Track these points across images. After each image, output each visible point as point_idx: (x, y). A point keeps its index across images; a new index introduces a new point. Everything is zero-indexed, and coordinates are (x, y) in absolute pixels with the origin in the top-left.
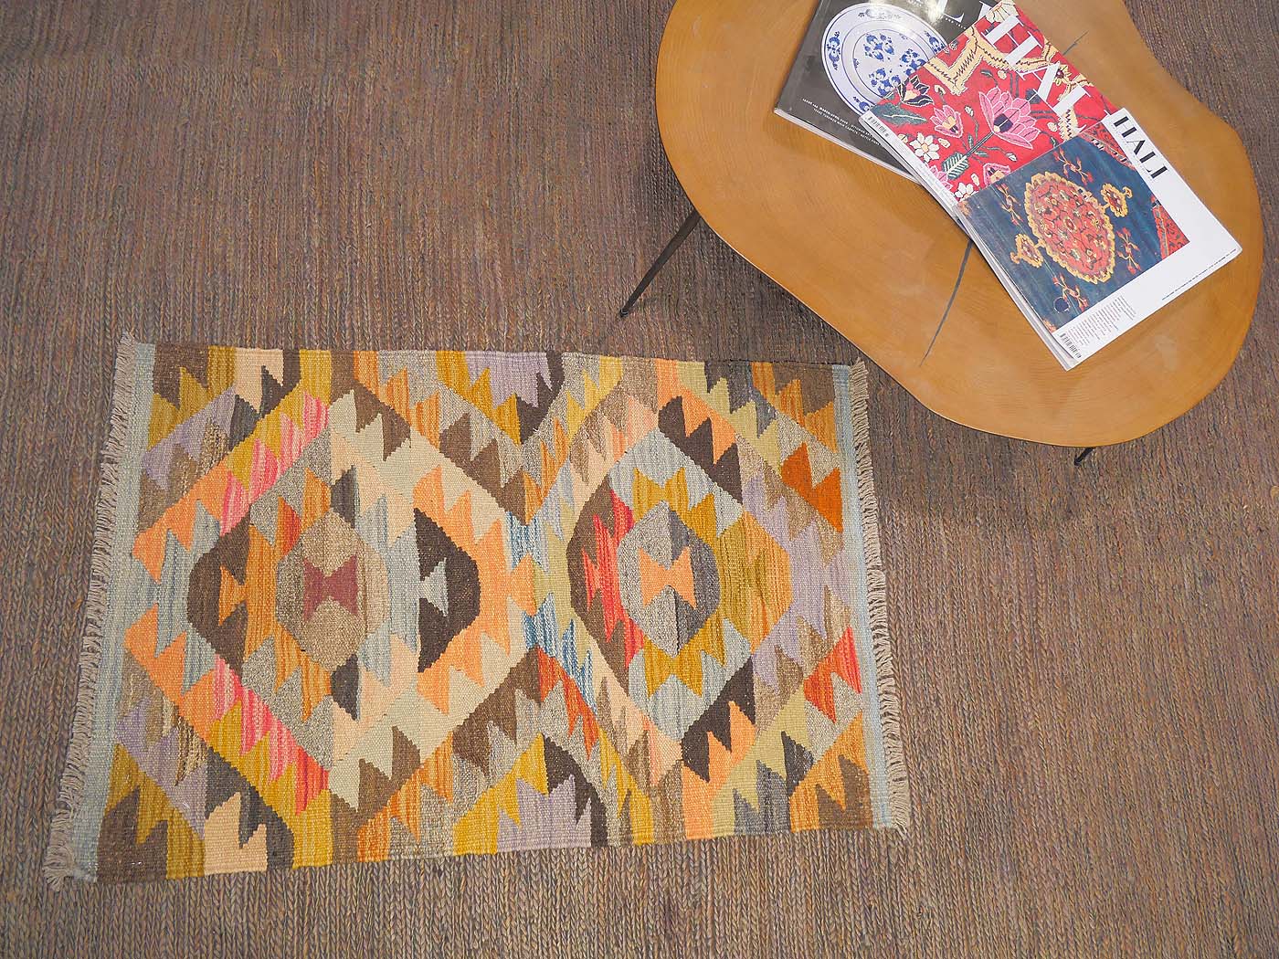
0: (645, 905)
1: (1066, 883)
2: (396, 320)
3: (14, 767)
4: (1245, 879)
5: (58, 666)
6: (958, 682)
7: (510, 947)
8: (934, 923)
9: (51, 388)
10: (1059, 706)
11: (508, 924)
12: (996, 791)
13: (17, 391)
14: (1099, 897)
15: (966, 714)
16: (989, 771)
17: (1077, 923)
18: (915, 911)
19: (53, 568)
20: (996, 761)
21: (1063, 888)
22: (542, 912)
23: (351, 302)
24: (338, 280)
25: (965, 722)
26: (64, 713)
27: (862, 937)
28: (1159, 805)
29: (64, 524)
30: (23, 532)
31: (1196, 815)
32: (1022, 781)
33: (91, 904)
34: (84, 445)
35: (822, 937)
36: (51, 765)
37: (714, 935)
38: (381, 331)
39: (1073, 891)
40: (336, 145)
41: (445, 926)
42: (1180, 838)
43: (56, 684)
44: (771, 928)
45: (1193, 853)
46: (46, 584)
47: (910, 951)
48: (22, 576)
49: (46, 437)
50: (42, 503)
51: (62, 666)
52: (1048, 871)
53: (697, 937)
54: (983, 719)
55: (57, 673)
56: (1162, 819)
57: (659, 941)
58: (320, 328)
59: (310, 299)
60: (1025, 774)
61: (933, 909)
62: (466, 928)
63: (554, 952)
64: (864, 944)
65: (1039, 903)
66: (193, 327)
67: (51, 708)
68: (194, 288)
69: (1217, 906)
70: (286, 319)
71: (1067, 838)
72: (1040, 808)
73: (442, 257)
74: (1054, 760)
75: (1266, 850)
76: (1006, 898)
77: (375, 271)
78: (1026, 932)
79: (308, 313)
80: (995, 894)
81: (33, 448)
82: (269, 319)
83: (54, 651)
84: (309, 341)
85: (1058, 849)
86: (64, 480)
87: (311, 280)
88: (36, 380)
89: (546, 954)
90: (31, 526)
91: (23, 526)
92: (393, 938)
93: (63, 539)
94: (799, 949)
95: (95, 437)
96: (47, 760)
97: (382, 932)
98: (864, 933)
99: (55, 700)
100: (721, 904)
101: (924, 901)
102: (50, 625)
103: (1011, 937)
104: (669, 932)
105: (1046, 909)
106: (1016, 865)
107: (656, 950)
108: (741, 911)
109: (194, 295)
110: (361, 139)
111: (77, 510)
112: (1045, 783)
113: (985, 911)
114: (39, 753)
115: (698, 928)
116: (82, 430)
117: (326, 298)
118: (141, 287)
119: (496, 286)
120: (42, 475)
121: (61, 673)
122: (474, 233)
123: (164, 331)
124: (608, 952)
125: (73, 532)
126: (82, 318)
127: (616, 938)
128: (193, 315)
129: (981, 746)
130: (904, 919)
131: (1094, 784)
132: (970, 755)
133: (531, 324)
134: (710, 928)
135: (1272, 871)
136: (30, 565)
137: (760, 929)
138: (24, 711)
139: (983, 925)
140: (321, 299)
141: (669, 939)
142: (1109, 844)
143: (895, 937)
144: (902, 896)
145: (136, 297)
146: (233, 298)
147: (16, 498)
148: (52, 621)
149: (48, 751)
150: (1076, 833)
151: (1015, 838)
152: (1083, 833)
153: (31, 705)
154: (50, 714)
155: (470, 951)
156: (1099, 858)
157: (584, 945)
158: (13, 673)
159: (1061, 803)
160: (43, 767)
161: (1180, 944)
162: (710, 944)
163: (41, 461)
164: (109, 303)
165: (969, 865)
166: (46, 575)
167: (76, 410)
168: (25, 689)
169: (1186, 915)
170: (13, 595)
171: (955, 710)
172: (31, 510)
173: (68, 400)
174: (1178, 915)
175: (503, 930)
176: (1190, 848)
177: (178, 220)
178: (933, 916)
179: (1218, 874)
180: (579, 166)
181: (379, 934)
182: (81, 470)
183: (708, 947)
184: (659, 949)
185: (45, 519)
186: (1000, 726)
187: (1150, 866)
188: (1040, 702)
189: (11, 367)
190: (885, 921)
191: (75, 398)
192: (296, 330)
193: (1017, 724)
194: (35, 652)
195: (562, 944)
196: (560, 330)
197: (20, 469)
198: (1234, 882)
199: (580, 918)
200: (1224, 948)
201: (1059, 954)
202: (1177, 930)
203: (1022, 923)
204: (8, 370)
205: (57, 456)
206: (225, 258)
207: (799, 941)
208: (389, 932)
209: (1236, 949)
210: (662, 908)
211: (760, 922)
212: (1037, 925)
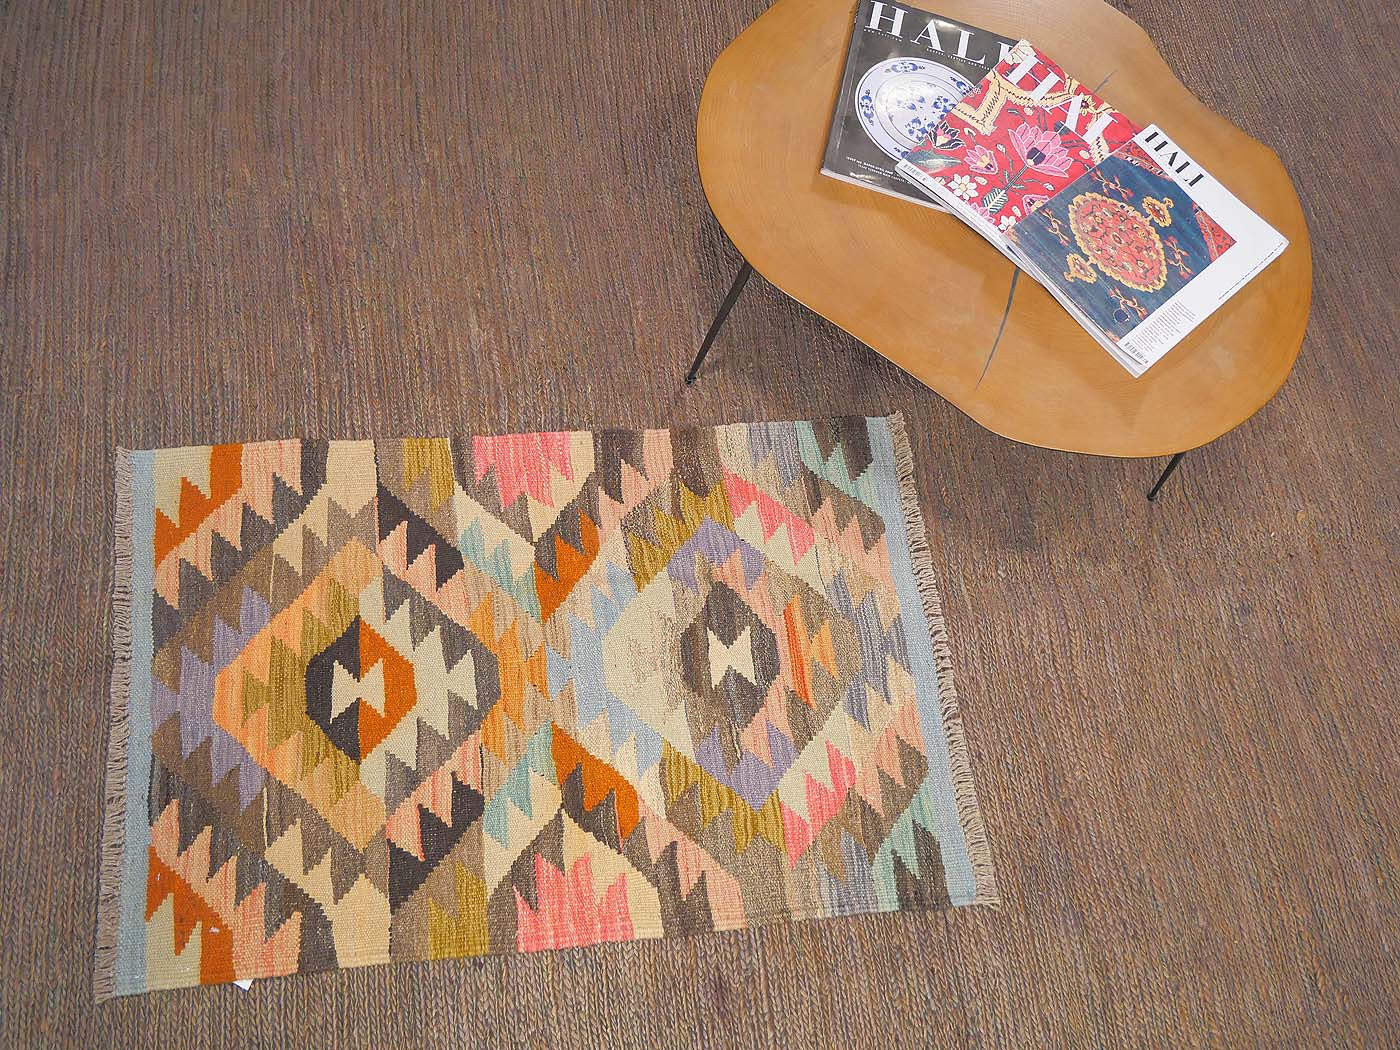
0: (695, 982)
3: (43, 894)
4: (1321, 913)
5: (79, 790)
6: (999, 736)
7: (558, 1037)
8: (1000, 983)
9: (55, 515)
10: (1105, 754)
11: (554, 1014)
13: (22, 522)
14: (1171, 944)
16: (1040, 824)
19: (66, 692)
20: (1046, 814)
21: (1133, 938)
22: (589, 998)
23: (350, 402)
24: (336, 382)
25: (1010, 776)
26: (88, 835)
28: (1224, 846)
29: (74, 648)
30: (34, 660)
31: (1264, 851)
32: (1076, 832)
34: (90, 568)
36: (80, 889)
37: (770, 1010)
38: (382, 428)
39: (1143, 940)
40: (321, 256)
41: (489, 1020)
42: (1249, 876)
43: (79, 808)
45: (1265, 890)
46: (60, 708)
48: (36, 703)
49: (52, 564)
50: (51, 629)
51: (83, 790)
52: (1114, 922)
53: (753, 1013)
54: (1028, 772)
55: (79, 797)
56: (1228, 859)
57: (713, 1019)
59: (309, 403)
60: (1078, 825)
62: (510, 1020)
64: (929, 1009)
67: (75, 831)
68: (193, 404)
69: (1295, 942)
70: (287, 426)
71: (1131, 886)
72: (1097, 858)
73: (439, 352)
74: (1107, 809)
75: (1341, 879)
76: (1073, 952)
77: (373, 371)
78: (1097, 986)
79: (309, 418)
81: (40, 575)
82: (269, 427)
83: (74, 776)
85: (1123, 898)
86: (72, 605)
87: (309, 384)
88: (39, 509)
90: (42, 652)
91: (33, 653)
92: (436, 1036)
93: (74, 663)
95: (101, 559)
96: (75, 883)
97: (424, 1031)
99: (78, 823)
100: (775, 977)
101: (987, 960)
102: (68, 749)
104: (722, 1008)
107: (710, 1028)
108: (798, 983)
109: (193, 411)
111: (86, 633)
112: (1100, 833)
114: (67, 877)
116: (87, 554)
117: (325, 400)
118: (140, 409)
119: (495, 376)
120: (49, 603)
122: (468, 326)
124: (660, 1034)
126: (83, 444)
127: (667, 1018)
128: (194, 430)
129: (1029, 800)
131: (1153, 830)
133: (532, 410)
134: (765, 1002)
135: (1349, 901)
136: (44, 692)
137: (821, 1000)
138: (50, 837)
140: (320, 402)
141: (723, 1017)
142: (1176, 889)
144: (965, 957)
145: (135, 419)
146: (233, 410)
147: (25, 628)
148: (70, 745)
150: (1139, 881)
151: (1076, 891)
152: (1147, 880)
153: (56, 831)
154: (75, 838)
156: (1167, 904)
157: (635, 1028)
158: (36, 800)
159: (1119, 852)
160: (71, 890)
163: (49, 587)
164: (109, 428)
166: (59, 701)
167: (82, 535)
168: (49, 816)
169: (1263, 955)
170: (29, 724)
172: (40, 638)
173: (72, 526)
174: (1256, 957)
175: (550, 1021)
176: (1261, 886)
177: (172, 340)
179: (1294, 909)
180: (566, 254)
181: (421, 1032)
182: (88, 593)
184: (714, 1027)
185: (55, 644)
187: (1221, 908)
188: (1086, 751)
189: (14, 498)
191: (78, 523)
193: (1064, 775)
194: (56, 778)
195: (612, 1030)
196: (562, 413)
197: (28, 597)
198: (1311, 916)
199: (629, 1001)
200: (1307, 985)
202: (1257, 973)
204: (11, 502)
205: (64, 581)
206: (221, 370)
208: (432, 1030)
209: (1319, 985)
210: (713, 985)
211: (820, 994)
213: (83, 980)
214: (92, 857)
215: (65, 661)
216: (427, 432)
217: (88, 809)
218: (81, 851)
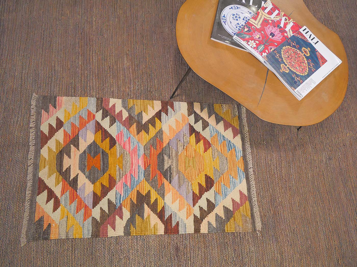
0: (170, 247)
1: (291, 244)
2: (102, 84)
4: (342, 243)
5: (5, 178)
6: (259, 187)
7: (132, 258)
8: (253, 255)
9: (5, 102)
10: (288, 195)
11: (131, 252)
12: (270, 218)
14: (301, 248)
15: (262, 196)
16: (268, 212)
17: (294, 255)
18: (248, 251)
19: (3, 151)
20: (270, 210)
21: (290, 245)
22: (141, 248)
23: (90, 79)
24: (86, 73)
25: (261, 198)
26: (7, 191)
27: (233, 258)
28: (317, 222)
29: (7, 139)
31: (328, 225)
32: (278, 215)
33: (12, 244)
34: (13, 117)
35: (222, 257)
36: (3, 205)
37: (190, 256)
39: (293, 246)
40: (86, 38)
41: (113, 252)
42: (323, 232)
43: (4, 183)
44: (207, 255)
45: (327, 235)
46: (2, 155)
47: (246, 262)
49: (3, 115)
51: (6, 178)
52: (286, 241)
53: (185, 257)
54: (266, 198)
55: (5, 180)
56: (318, 226)
57: (174, 257)
58: (81, 86)
59: (78, 78)
60: (278, 213)
61: (253, 251)
62: (119, 252)
63: (144, 260)
64: (234, 260)
65: (283, 249)
66: (46, 86)
67: (3, 189)
68: (46, 75)
69: (334, 250)
70: (72, 83)
71: (291, 232)
72: (283, 223)
73: (115, 67)
74: (287, 210)
75: (348, 234)
76: (274, 248)
77: (96, 71)
78: (280, 258)
79: (78, 82)
80: (271, 247)
82: (67, 83)
83: (4, 174)
84: (78, 89)
85: (289, 234)
86: (7, 127)
87: (79, 73)
89: (142, 260)
92: (98, 255)
93: (6, 143)
94: (216, 261)
95: (17, 115)
97: (95, 253)
98: (234, 257)
99: (4, 187)
100: (192, 247)
101: (251, 248)
102: (3, 166)
103: (275, 259)
104: (177, 255)
105: (285, 251)
106: (277, 239)
107: (173, 260)
108: (198, 249)
110: (92, 36)
111: (11, 135)
112: (284, 216)
113: (268, 251)
115: (186, 254)
116: (13, 113)
117: (83, 78)
118: (31, 75)
119: (130, 75)
121: (6, 180)
122: (124, 61)
123: (37, 87)
124: (160, 260)
125: (9, 141)
126: (15, 83)
127: (162, 256)
128: (46, 82)
129: (266, 205)
130: (245, 253)
131: (298, 216)
132: (263, 208)
133: (140, 86)
134: (189, 254)
135: (349, 241)
137: (204, 255)
139: (267, 255)
140: (81, 78)
141: (177, 257)
142: (303, 233)
143: (242, 258)
144: (244, 247)
145: (30, 77)
146: (57, 78)
148: (3, 165)
149: (2, 201)
150: (294, 230)
151: (276, 231)
152: (296, 230)
154: (3, 191)
155: (120, 259)
156: (301, 237)
157: (153, 258)
159: (289, 222)
161: (323, 261)
162: (189, 258)
164: (22, 79)
165: (263, 238)
167: (12, 108)
169: (325, 253)
171: (258, 195)
173: (10, 105)
174: (323, 253)
175: (130, 253)
176: (326, 234)
177: (42, 56)
178: (253, 253)
179: (334, 241)
180: (153, 44)
181: (94, 254)
182: (12, 124)
183: (189, 260)
184: (174, 259)
185: (2, 137)
186: (271, 200)
187: (315, 239)
188: (283, 193)
190: (240, 254)
192: (74, 86)
193: (276, 199)
195: (147, 258)
196: (148, 87)
198: (339, 244)
199: (152, 250)
200: (336, 262)
201: (289, 264)
202: (323, 258)
203: (279, 255)
205: (6, 120)
206: (55, 66)
207: (215, 258)
208: (97, 253)
209: (339, 262)
210: (175, 248)
211: (204, 253)
212: (283, 256)
213: (2, 230)
214: (7, 197)
215: (4, 142)
216: (110, 89)
217: (7, 184)
218: (4, 195)
